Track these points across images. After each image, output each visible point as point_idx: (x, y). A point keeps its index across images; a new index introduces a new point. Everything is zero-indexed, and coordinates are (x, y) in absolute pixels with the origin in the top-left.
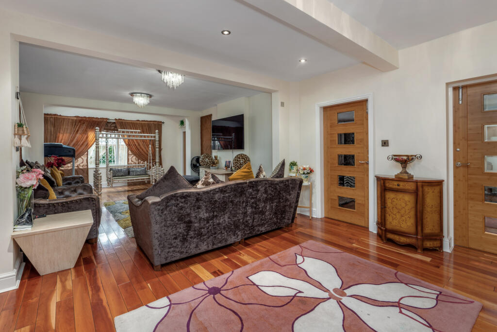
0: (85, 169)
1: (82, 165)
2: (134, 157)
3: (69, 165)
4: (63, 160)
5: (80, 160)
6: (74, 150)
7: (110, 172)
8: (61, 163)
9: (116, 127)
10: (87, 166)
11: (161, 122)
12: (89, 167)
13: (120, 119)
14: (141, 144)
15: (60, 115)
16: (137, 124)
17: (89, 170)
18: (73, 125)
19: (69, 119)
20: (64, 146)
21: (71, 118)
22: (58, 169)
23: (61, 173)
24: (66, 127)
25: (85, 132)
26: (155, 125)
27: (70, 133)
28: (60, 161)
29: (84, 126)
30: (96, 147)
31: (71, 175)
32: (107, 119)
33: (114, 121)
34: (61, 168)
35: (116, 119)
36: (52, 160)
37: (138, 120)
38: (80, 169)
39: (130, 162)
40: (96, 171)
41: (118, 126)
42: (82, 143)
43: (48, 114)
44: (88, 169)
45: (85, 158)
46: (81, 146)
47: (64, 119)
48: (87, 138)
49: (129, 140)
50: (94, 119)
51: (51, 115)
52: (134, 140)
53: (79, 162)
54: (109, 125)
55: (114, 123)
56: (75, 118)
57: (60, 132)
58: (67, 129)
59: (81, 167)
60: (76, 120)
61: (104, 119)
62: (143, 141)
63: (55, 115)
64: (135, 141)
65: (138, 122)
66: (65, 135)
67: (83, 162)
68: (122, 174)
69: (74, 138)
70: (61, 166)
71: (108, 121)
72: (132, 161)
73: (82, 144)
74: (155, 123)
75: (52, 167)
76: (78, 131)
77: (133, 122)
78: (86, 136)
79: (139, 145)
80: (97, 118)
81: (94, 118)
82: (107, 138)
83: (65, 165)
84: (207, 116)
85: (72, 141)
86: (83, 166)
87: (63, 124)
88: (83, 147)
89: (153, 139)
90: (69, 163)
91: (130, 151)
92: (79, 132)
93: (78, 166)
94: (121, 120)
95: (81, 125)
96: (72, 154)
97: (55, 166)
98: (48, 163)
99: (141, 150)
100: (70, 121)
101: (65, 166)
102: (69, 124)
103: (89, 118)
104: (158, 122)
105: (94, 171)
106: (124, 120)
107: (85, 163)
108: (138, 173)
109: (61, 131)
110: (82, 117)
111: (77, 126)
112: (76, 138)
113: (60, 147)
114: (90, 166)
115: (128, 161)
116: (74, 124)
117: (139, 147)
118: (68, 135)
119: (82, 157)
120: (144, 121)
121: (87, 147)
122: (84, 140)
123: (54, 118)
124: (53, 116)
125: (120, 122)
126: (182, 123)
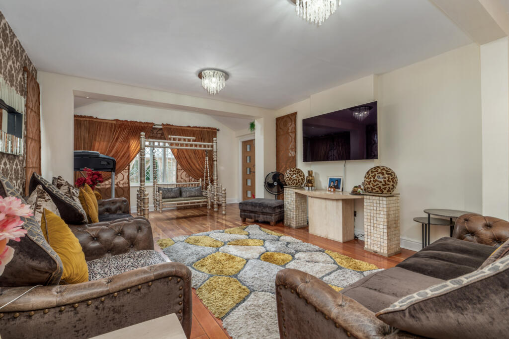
0: (126, 187)
1: (122, 182)
2: (185, 173)
3: (107, 182)
4: (99, 175)
5: (120, 176)
6: (114, 161)
7: (159, 192)
8: (96, 179)
9: (162, 134)
10: (129, 184)
11: (215, 129)
12: (130, 186)
13: (167, 125)
14: (192, 156)
15: (96, 118)
16: (187, 130)
17: (131, 189)
18: (111, 131)
19: (107, 123)
20: (101, 155)
21: (110, 122)
22: (93, 189)
23: (95, 194)
24: (104, 133)
25: (126, 140)
26: (208, 132)
27: (109, 142)
28: (96, 176)
29: (125, 133)
30: (141, 159)
31: (111, 197)
32: (153, 124)
33: (161, 127)
34: (96, 187)
35: (163, 125)
36: (85, 174)
37: (189, 127)
38: (120, 188)
39: (179, 179)
40: (141, 191)
41: (166, 133)
42: (123, 153)
43: (81, 116)
44: (129, 187)
45: (126, 175)
46: (121, 158)
47: (101, 122)
48: (129, 147)
49: (178, 149)
50: (137, 124)
51: (85, 117)
52: (184, 151)
53: (119, 179)
54: (155, 132)
55: (161, 129)
56: (115, 122)
57: (95, 140)
58: (105, 136)
59: (121, 186)
60: (115, 125)
61: (149, 123)
62: (195, 152)
63: (90, 117)
64: (185, 153)
65: (189, 128)
66: (102, 143)
67: (123, 179)
68: (172, 194)
69: (113, 147)
70: (96, 184)
71: (154, 127)
72: (182, 178)
73: (123, 156)
74: (209, 130)
75: (84, 185)
76: (117, 139)
77: (183, 128)
78: (127, 145)
79: (190, 158)
80: (140, 122)
81: (136, 122)
82: (153, 147)
83: (102, 182)
84: (288, 116)
85: (110, 151)
86: (123, 184)
87: (100, 129)
88: (124, 159)
89: (210, 149)
90: (107, 179)
91: (179, 166)
92: (119, 140)
93: (117, 184)
94: (169, 125)
95: (121, 131)
96: (112, 167)
97: (88, 183)
98: (79, 179)
99: (192, 164)
100: (108, 125)
101: (102, 184)
102: (107, 130)
103: (131, 122)
104: (213, 129)
105: (138, 191)
106: (172, 125)
107: (126, 180)
108: (193, 194)
109: (97, 139)
110: (122, 121)
111: (117, 132)
112: (115, 148)
113: (97, 156)
114: (132, 184)
115: (177, 178)
116: (113, 129)
117: (189, 160)
118: (105, 143)
119: (122, 172)
120: (196, 127)
121: (129, 159)
122: (125, 149)
123: (89, 121)
124: (88, 119)
125: (168, 128)
126: (252, 126)
